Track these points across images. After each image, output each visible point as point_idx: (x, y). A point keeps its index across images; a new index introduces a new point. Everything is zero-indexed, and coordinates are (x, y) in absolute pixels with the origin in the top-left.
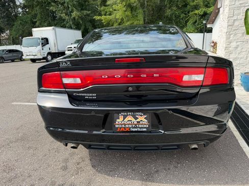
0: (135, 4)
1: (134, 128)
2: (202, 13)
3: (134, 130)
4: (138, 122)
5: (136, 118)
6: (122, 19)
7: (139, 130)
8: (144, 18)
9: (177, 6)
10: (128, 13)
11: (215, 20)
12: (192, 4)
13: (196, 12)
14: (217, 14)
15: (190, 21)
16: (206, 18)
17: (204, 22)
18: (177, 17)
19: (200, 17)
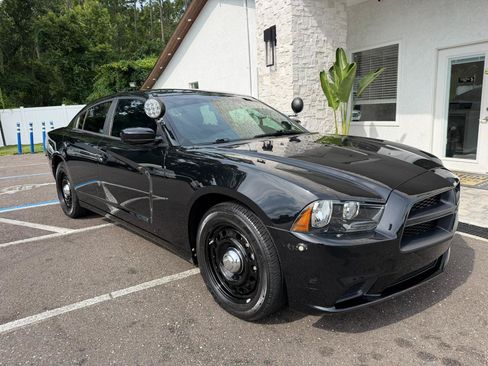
2: (125, 69)
11: (155, 82)
12: (93, 49)
13: (115, 65)
14: (160, 73)
15: (100, 81)
16: (133, 77)
17: (132, 85)
18: (66, 71)
19: (121, 75)
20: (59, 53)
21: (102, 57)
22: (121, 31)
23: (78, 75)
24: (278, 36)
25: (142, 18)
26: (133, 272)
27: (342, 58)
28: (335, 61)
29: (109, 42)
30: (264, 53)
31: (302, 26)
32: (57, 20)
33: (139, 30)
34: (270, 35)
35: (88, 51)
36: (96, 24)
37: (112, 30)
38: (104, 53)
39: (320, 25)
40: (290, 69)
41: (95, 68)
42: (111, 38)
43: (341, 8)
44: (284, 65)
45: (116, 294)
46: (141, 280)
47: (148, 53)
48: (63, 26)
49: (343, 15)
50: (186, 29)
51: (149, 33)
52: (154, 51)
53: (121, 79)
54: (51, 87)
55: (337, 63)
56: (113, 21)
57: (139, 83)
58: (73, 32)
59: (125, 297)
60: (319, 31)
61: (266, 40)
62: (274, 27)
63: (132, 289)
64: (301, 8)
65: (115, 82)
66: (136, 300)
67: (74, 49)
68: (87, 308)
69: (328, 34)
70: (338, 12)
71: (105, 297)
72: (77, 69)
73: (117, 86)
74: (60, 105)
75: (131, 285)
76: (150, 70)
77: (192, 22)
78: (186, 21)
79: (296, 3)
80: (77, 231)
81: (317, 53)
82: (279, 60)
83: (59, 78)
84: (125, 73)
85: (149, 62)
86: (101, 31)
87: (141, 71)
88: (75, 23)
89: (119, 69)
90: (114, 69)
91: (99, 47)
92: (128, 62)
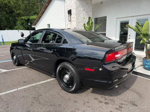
12: (16, 12)
13: (23, 18)
14: (38, 21)
15: (19, 23)
16: (29, 22)
17: (29, 24)
18: (7, 19)
19: (25, 21)
20: (4, 13)
21: (19, 15)
22: (26, 6)
23: (11, 20)
24: (72, 13)
25: (33, 2)
26: (25, 82)
27: (90, 20)
28: (88, 20)
29: (22, 10)
30: (68, 17)
31: (79, 10)
32: (4, 2)
33: (32, 6)
34: (70, 12)
35: (15, 13)
36: (17, 4)
37: (22, 6)
38: (20, 14)
39: (84, 10)
40: (75, 22)
41: (17, 18)
42: (22, 9)
43: (90, 5)
44: (74, 21)
45: (19, 89)
46: (27, 85)
47: (34, 14)
48: (6, 4)
49: (91, 7)
50: (46, 8)
51: (35, 7)
52: (36, 13)
53: (25, 22)
54: (2, 24)
55: (89, 21)
56: (23, 3)
57: (31, 24)
58: (9, 6)
59: (22, 89)
60: (84, 11)
61: (68, 13)
62: (71, 10)
63: (24, 87)
64: (78, 4)
65: (23, 23)
66: (25, 90)
67: (9, 12)
68: (10, 93)
69: (87, 13)
70: (90, 6)
71: (16, 90)
72: (11, 18)
73: (24, 24)
74: (5, 30)
75: (24, 86)
76: (35, 19)
77: (48, 6)
78: (46, 5)
79: (77, 3)
80: (9, 70)
81: (83, 18)
82: (72, 20)
83: (5, 21)
84: (27, 20)
85: (35, 17)
86: (19, 6)
87: (32, 20)
88: (10, 3)
89: (25, 19)
90: (23, 19)
91: (18, 12)
92: (28, 17)
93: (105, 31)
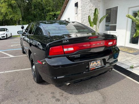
0: (15, 5)
1: (97, 67)
2: (53, 14)
3: (96, 68)
4: (98, 64)
5: (97, 63)
6: (6, 13)
7: (98, 67)
8: (21, 13)
9: (39, 9)
10: (10, 10)
11: (61, 18)
13: (51, 13)
14: (61, 16)
17: (55, 19)
18: (40, 15)
20: (38, 10)
21: (49, 11)
29: (51, 7)
31: (85, 2)
32: (38, 1)
34: (76, 5)
35: (46, 9)
36: (48, 2)
39: (91, 1)
42: (52, 5)
48: (39, 3)
50: (67, 3)
53: (53, 17)
57: (57, 18)
58: (42, 4)
65: (51, 18)
67: (42, 9)
69: (94, 4)
72: (43, 14)
77: (68, 1)
81: (90, 10)
86: (49, 4)
87: (58, 15)
88: (42, 2)
89: (52, 14)
90: (51, 15)
91: (48, 8)
92: (54, 12)
93: (116, 23)
